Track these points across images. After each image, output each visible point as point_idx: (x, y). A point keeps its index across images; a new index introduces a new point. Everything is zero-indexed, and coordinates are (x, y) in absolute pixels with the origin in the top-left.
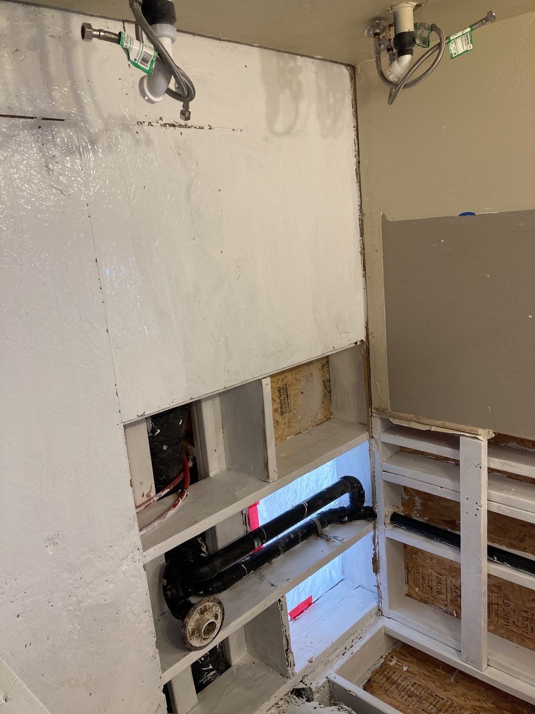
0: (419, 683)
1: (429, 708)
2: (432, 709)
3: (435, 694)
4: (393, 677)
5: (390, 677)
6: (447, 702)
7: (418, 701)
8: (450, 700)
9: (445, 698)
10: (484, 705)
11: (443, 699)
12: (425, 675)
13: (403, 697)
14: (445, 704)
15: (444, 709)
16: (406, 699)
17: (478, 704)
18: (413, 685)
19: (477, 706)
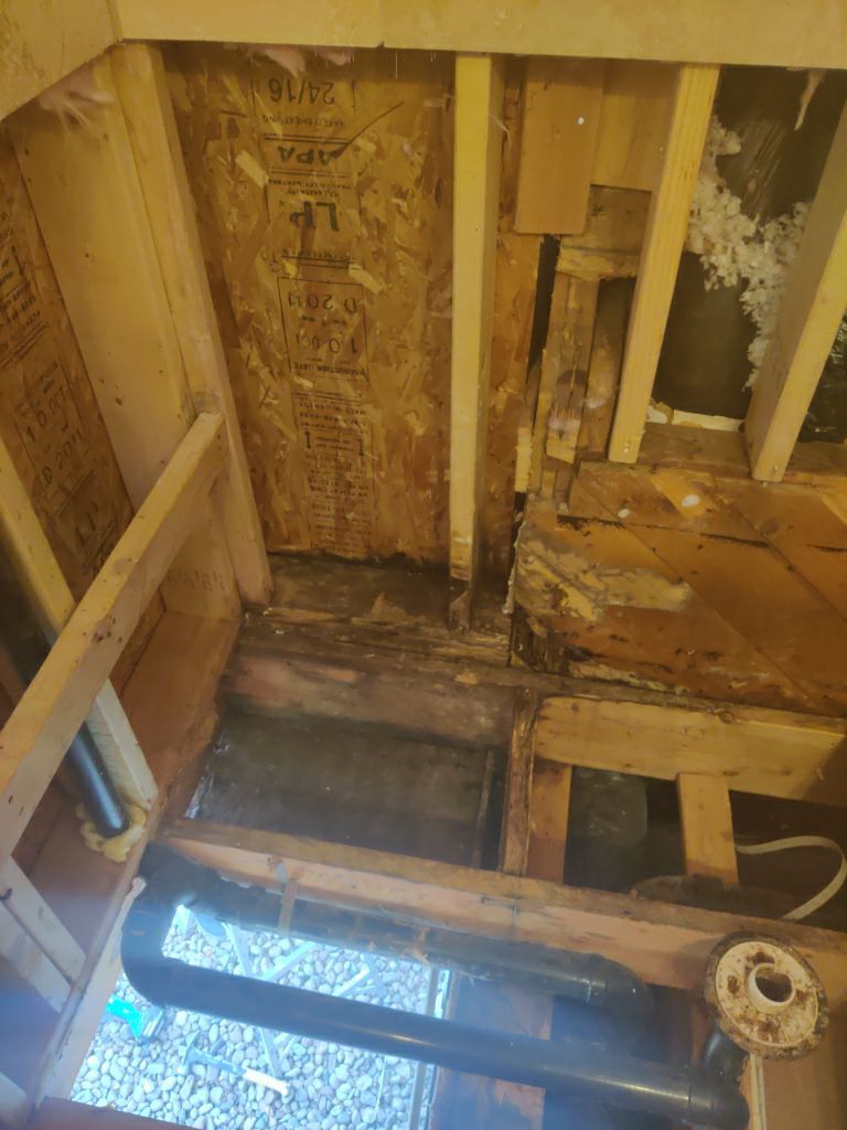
0: (306, 482)
1: (350, 446)
2: (345, 442)
3: (306, 449)
4: (333, 525)
5: (336, 529)
6: (307, 424)
7: (349, 469)
8: (299, 422)
9: (302, 432)
10: (255, 362)
11: (307, 433)
12: (278, 481)
13: (360, 495)
14: (318, 425)
15: (331, 423)
16: (361, 488)
17: (264, 373)
18: (319, 489)
19: (271, 372)
